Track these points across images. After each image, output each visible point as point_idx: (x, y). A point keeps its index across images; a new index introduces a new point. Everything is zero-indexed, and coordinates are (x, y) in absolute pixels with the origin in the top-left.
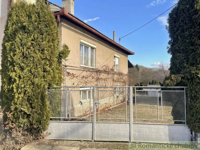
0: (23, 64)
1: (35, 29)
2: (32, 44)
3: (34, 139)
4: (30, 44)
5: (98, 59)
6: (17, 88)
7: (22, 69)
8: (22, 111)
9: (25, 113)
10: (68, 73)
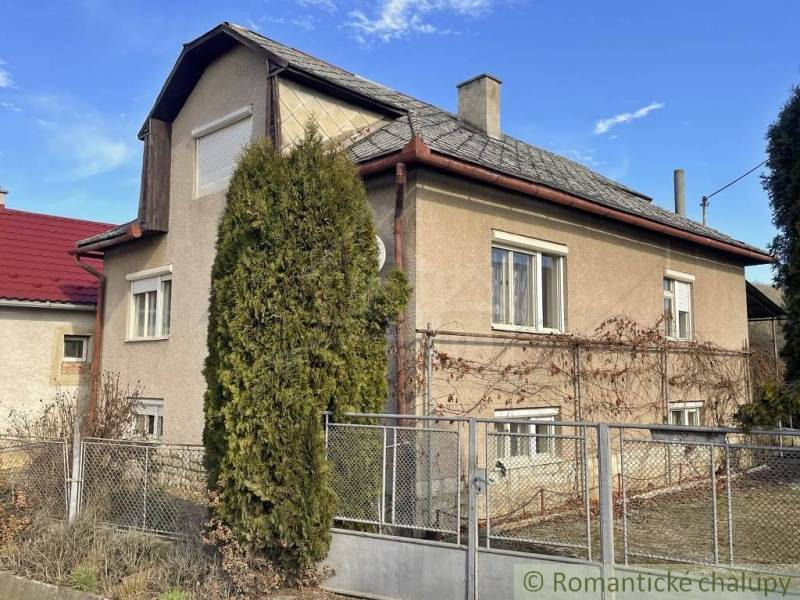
0: (251, 346)
1: (287, 234)
2: (279, 280)
3: (286, 585)
4: (272, 281)
5: (579, 300)
6: (235, 417)
7: (249, 359)
8: (246, 490)
9: (256, 499)
10: (443, 358)
